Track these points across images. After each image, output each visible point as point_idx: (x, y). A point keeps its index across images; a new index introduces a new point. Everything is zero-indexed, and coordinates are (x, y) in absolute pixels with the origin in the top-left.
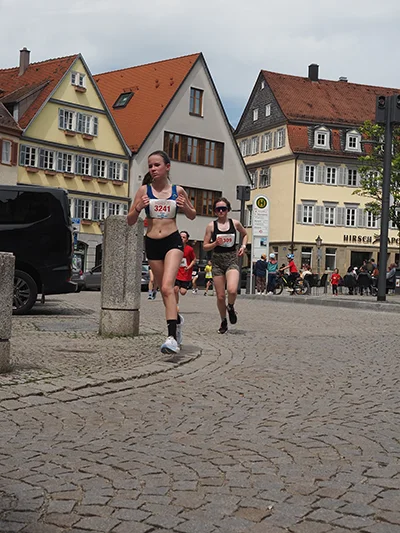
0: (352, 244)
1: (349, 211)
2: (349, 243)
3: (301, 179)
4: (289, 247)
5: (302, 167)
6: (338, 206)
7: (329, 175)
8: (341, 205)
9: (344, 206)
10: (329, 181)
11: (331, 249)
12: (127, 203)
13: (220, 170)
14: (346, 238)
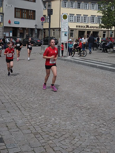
0: (79, 28)
1: (78, 17)
2: (78, 28)
3: (62, 6)
4: (58, 29)
5: (62, 2)
6: (74, 15)
7: (71, 5)
8: (75, 15)
9: (76, 15)
10: (71, 7)
11: (72, 30)
12: (2, 15)
13: (35, 3)
14: (77, 26)
